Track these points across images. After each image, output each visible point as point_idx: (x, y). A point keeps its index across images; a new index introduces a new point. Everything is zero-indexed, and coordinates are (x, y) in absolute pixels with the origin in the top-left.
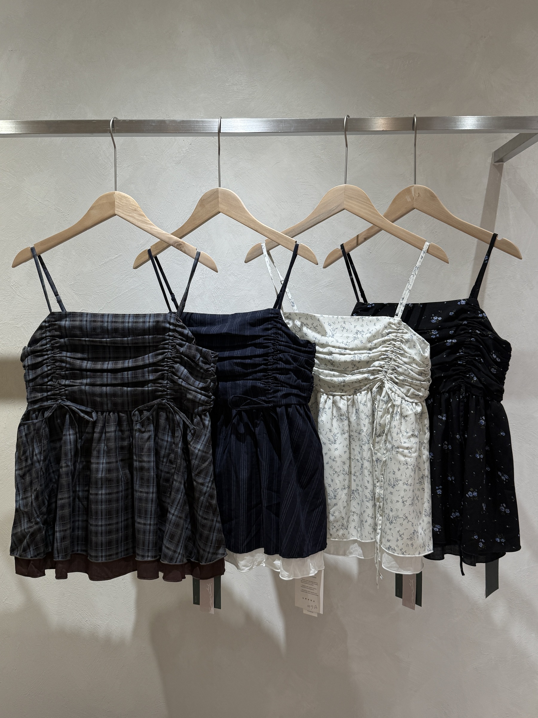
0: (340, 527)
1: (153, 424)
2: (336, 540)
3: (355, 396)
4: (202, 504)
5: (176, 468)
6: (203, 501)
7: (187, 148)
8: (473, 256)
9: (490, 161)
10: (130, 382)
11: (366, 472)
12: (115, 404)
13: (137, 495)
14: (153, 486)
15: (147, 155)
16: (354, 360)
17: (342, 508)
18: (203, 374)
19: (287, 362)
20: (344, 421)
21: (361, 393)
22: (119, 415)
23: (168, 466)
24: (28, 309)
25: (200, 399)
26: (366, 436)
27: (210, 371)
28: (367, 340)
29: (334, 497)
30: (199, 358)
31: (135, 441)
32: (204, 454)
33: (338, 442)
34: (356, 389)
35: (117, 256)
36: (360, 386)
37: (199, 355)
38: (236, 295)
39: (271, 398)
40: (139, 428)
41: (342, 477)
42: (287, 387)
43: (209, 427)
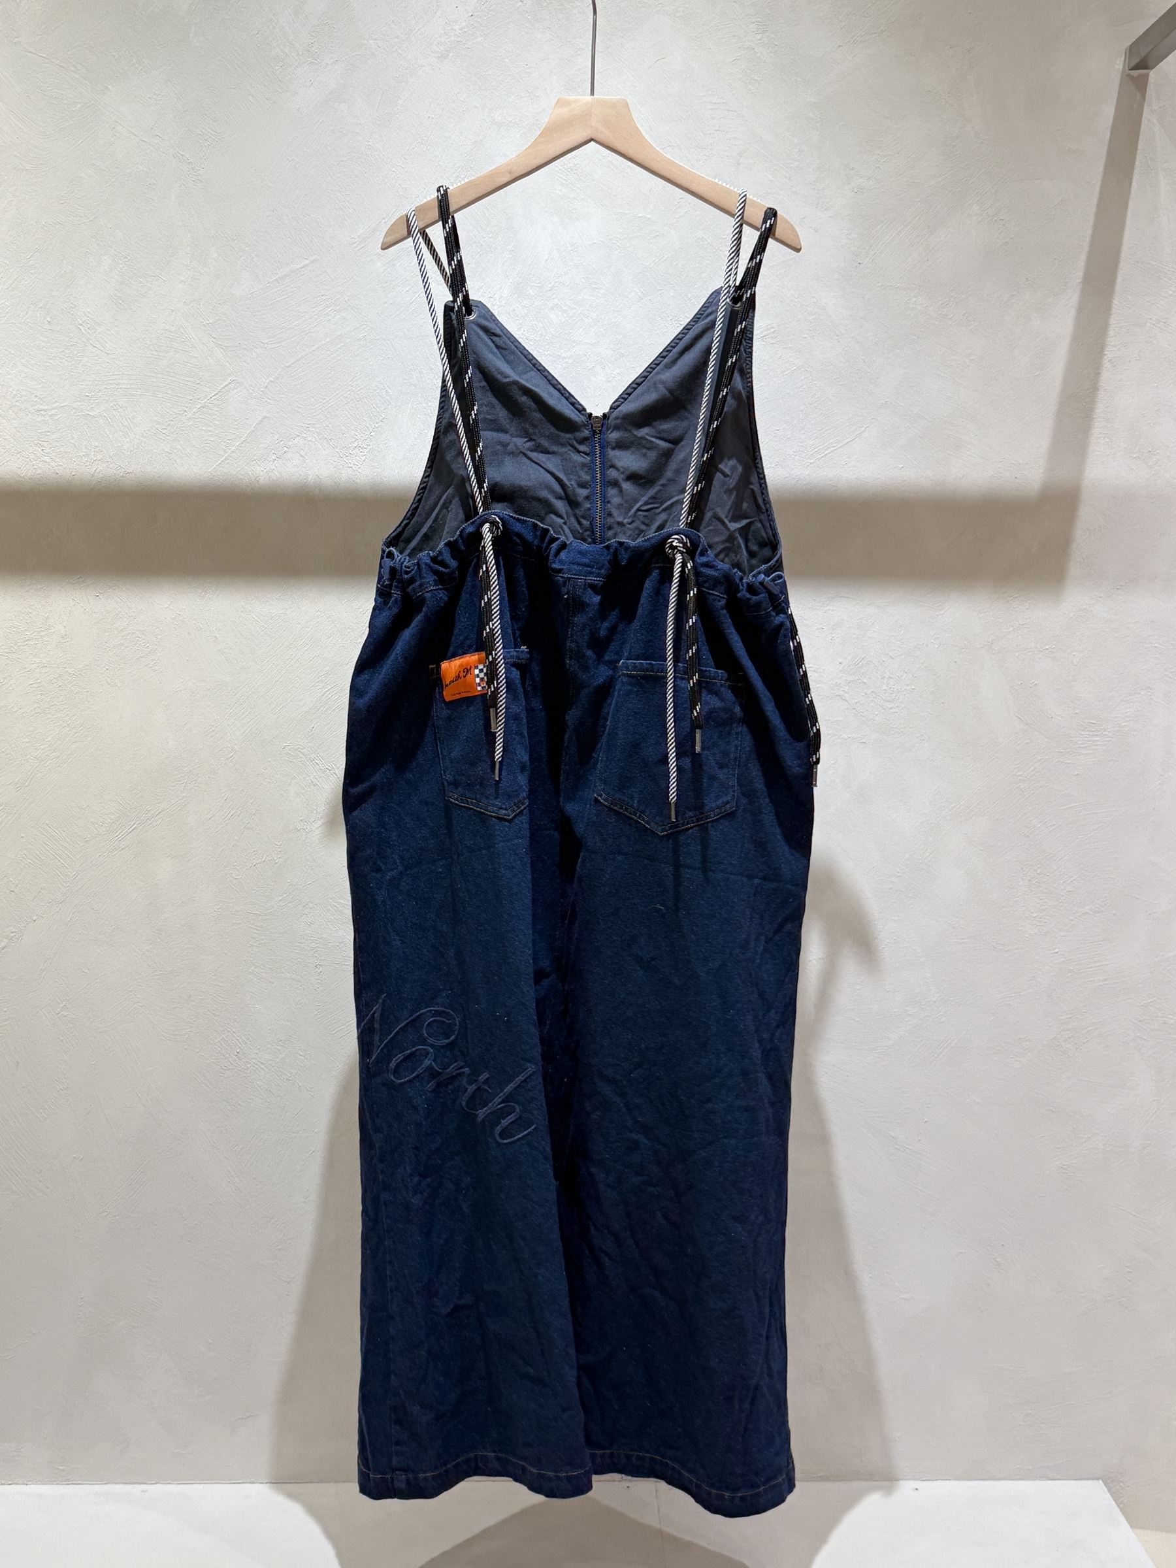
7: (464, 24)
8: (1079, 274)
9: (1121, 67)
15: (375, 39)
24: (114, 377)
35: (307, 262)
38: (564, 355)
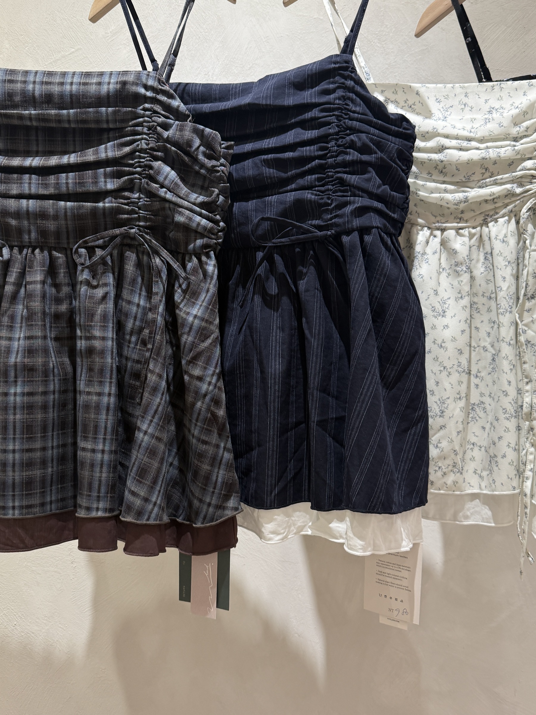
0: (450, 468)
1: (114, 274)
2: (442, 492)
3: (484, 228)
4: (199, 414)
5: (152, 349)
6: (200, 410)
10: (71, 192)
11: (505, 365)
12: (43, 233)
13: (81, 399)
14: (111, 383)
16: (488, 157)
17: (454, 434)
18: (205, 177)
19: (364, 150)
20: (462, 275)
21: (496, 222)
22: (50, 255)
23: (140, 350)
25: (199, 224)
26: (507, 298)
27: (218, 171)
28: (512, 121)
29: (439, 414)
30: (198, 147)
31: (79, 302)
32: (203, 324)
33: (449, 314)
34: (488, 215)
36: (496, 208)
37: (197, 142)
39: (331, 219)
40: (86, 279)
41: (455, 377)
42: (362, 197)
43: (215, 277)
